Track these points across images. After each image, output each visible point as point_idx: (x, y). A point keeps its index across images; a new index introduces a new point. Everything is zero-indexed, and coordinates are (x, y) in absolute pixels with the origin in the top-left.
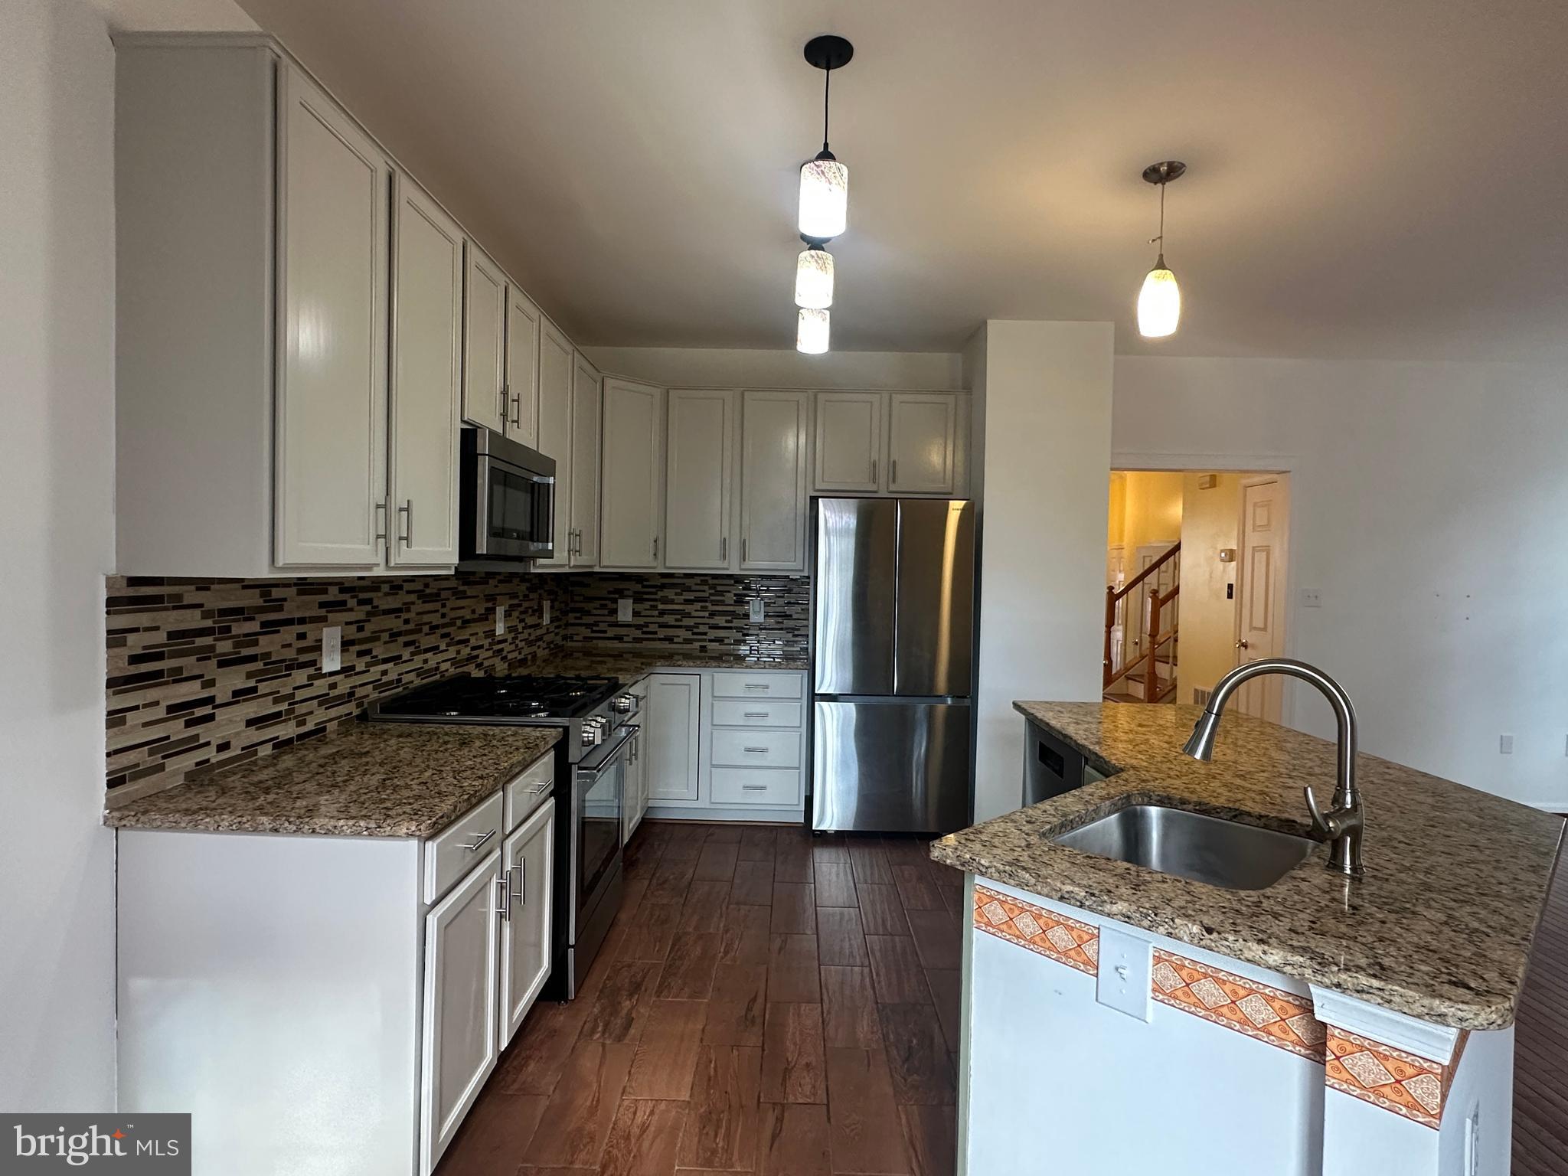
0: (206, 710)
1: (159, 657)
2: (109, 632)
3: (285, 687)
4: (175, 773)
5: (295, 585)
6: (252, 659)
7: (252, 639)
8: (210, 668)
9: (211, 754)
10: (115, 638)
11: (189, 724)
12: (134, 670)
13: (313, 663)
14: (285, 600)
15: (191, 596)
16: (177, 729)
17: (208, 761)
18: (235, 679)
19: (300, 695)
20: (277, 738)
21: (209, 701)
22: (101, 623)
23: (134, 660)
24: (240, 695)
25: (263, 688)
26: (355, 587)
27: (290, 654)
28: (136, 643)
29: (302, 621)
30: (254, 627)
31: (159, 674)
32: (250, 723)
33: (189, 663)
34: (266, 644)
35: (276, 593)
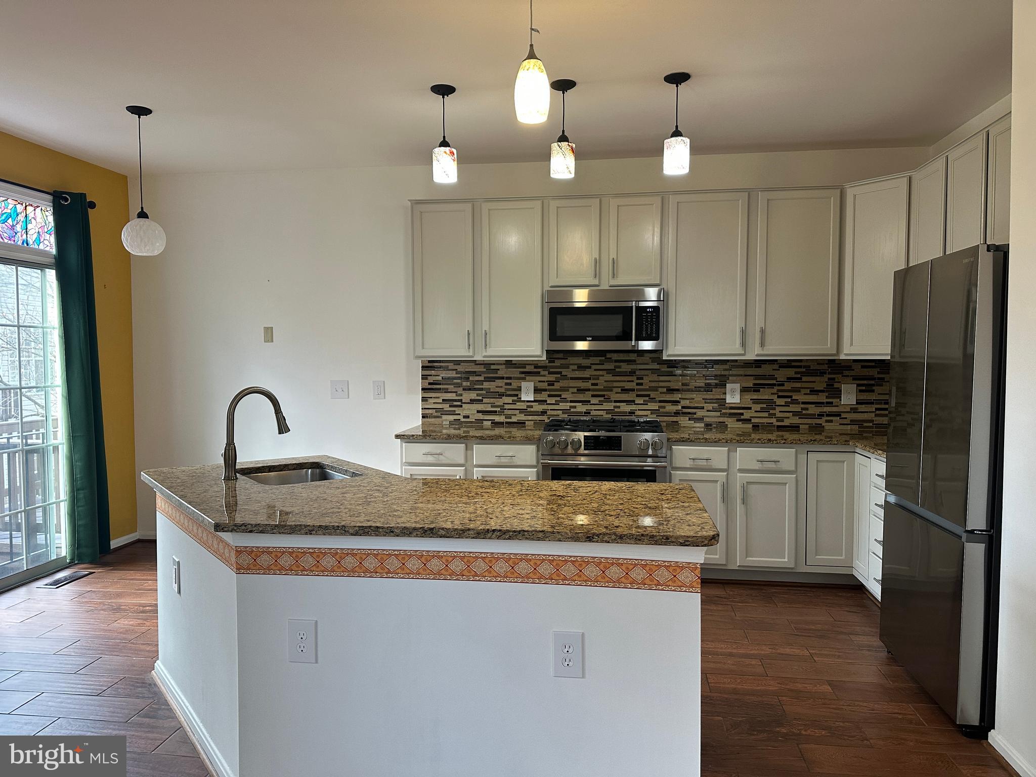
0: (459, 403)
1: (440, 384)
2: (422, 375)
3: (500, 402)
4: (446, 420)
5: (504, 364)
6: (482, 389)
7: (481, 382)
8: (460, 391)
9: (460, 417)
10: (424, 377)
11: (450, 406)
12: (430, 387)
13: (517, 395)
14: (499, 370)
15: (451, 366)
16: (446, 407)
17: (459, 420)
18: (473, 395)
19: (506, 407)
20: (494, 420)
21: (461, 401)
22: (419, 373)
23: (430, 384)
24: (472, 401)
25: (485, 400)
26: (547, 366)
27: (502, 390)
28: (431, 379)
29: (510, 378)
30: (482, 378)
31: (440, 389)
32: (478, 412)
33: (451, 387)
34: (486, 385)
35: (493, 367)
